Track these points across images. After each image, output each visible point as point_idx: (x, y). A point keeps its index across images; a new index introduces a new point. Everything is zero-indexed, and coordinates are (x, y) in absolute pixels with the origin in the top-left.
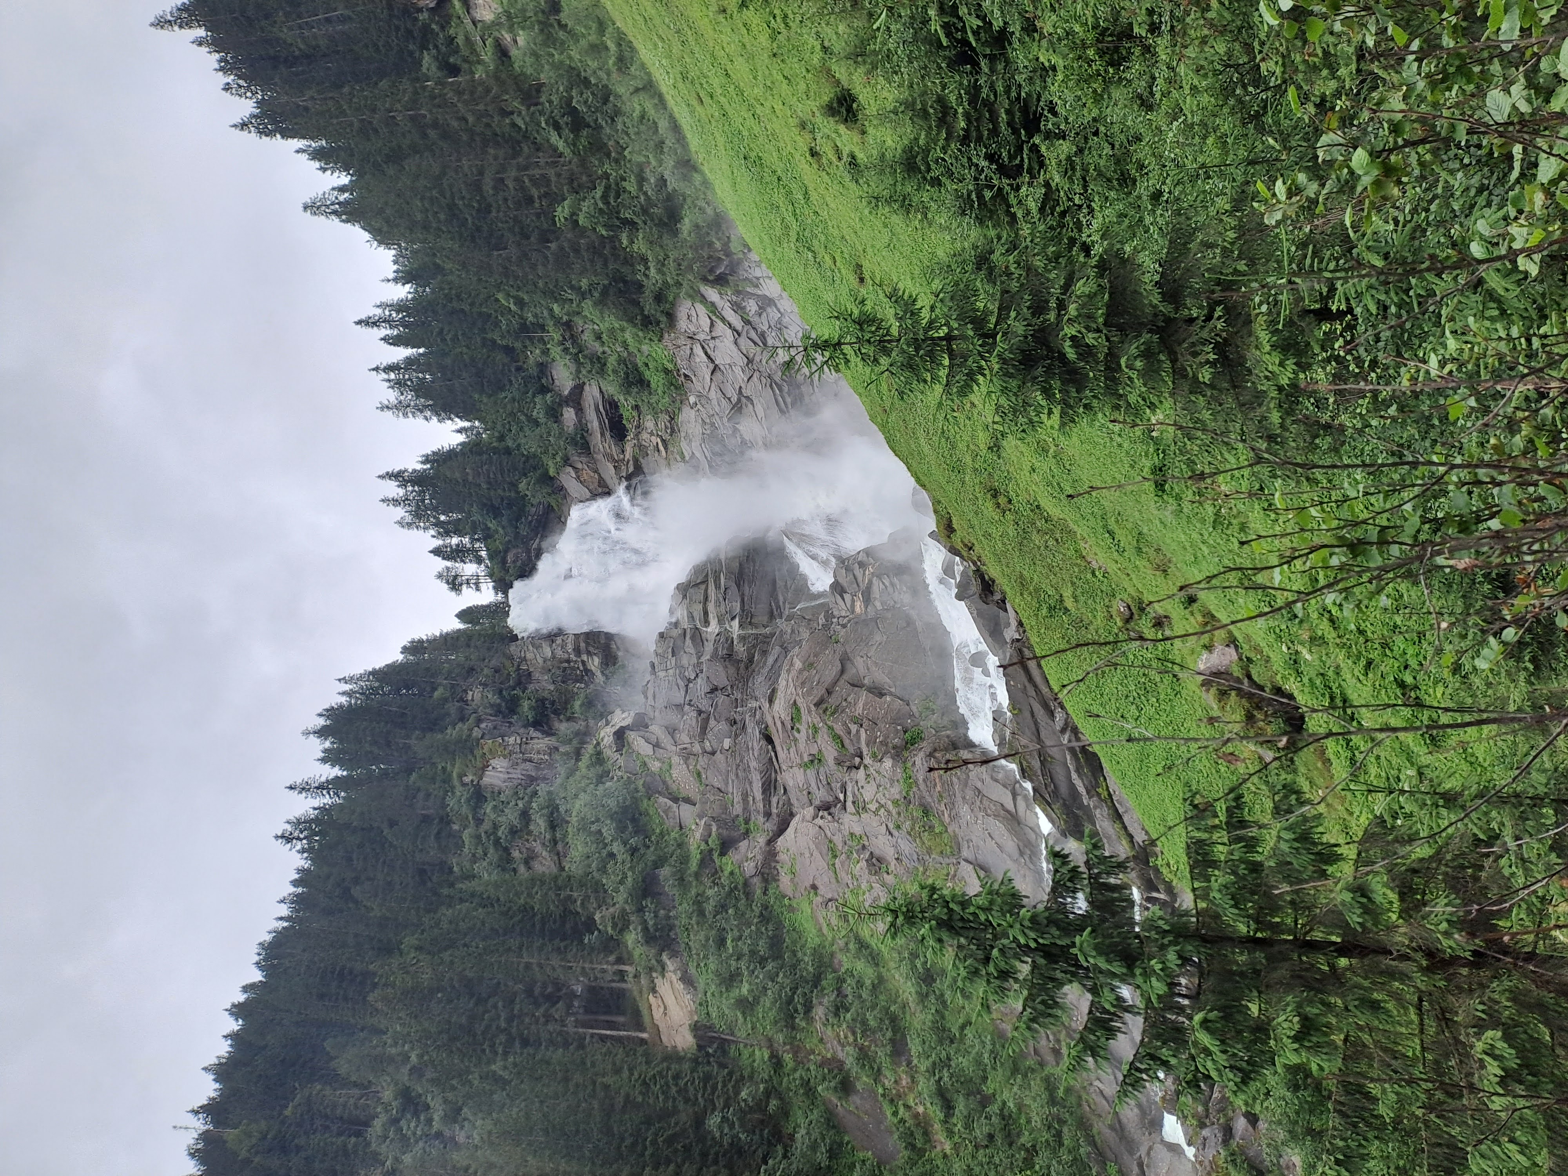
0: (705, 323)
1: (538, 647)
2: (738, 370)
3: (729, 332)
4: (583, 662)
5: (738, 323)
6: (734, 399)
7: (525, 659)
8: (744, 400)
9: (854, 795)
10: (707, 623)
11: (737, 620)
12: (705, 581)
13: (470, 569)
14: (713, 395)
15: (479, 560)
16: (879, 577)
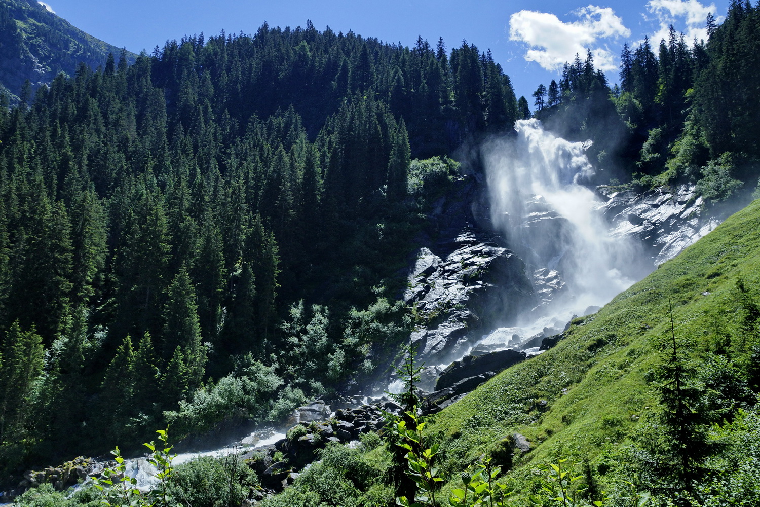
0: (684, 199)
2: (658, 217)
3: (679, 212)
5: (684, 216)
6: (641, 217)
8: (641, 221)
13: (546, 99)
14: (643, 206)
15: (550, 103)
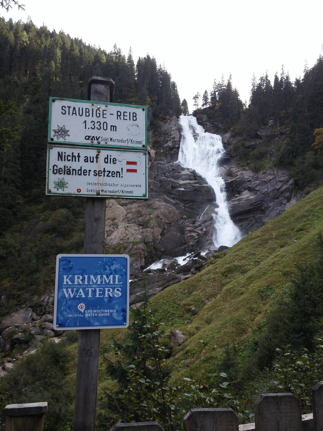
0: (282, 179)
1: (175, 125)
2: (266, 190)
3: (279, 187)
4: (170, 140)
5: (281, 190)
6: (256, 189)
7: (171, 121)
8: (256, 192)
9: (130, 226)
10: (183, 180)
11: (184, 190)
12: (196, 179)
14: (257, 182)
15: (203, 105)
16: (198, 235)
